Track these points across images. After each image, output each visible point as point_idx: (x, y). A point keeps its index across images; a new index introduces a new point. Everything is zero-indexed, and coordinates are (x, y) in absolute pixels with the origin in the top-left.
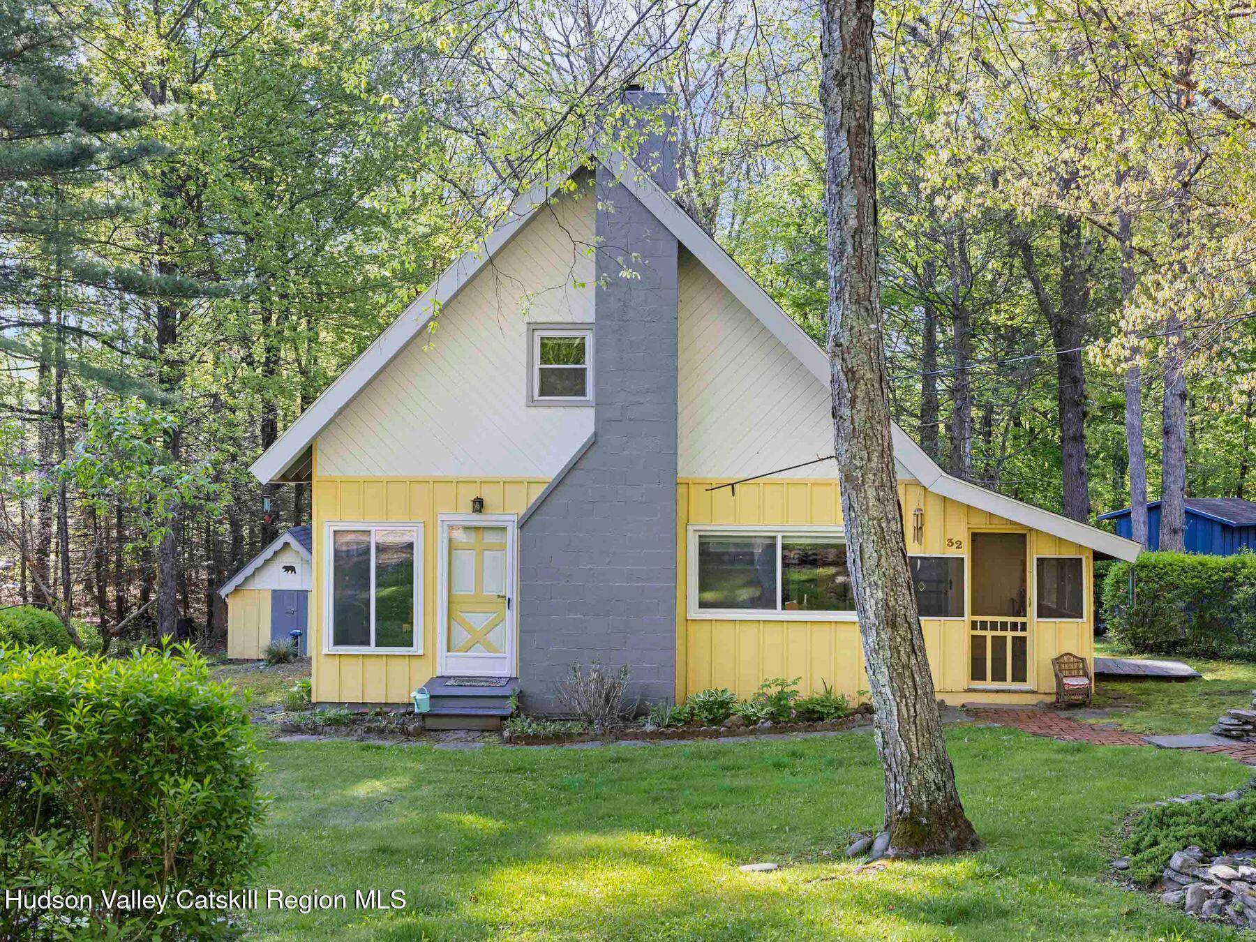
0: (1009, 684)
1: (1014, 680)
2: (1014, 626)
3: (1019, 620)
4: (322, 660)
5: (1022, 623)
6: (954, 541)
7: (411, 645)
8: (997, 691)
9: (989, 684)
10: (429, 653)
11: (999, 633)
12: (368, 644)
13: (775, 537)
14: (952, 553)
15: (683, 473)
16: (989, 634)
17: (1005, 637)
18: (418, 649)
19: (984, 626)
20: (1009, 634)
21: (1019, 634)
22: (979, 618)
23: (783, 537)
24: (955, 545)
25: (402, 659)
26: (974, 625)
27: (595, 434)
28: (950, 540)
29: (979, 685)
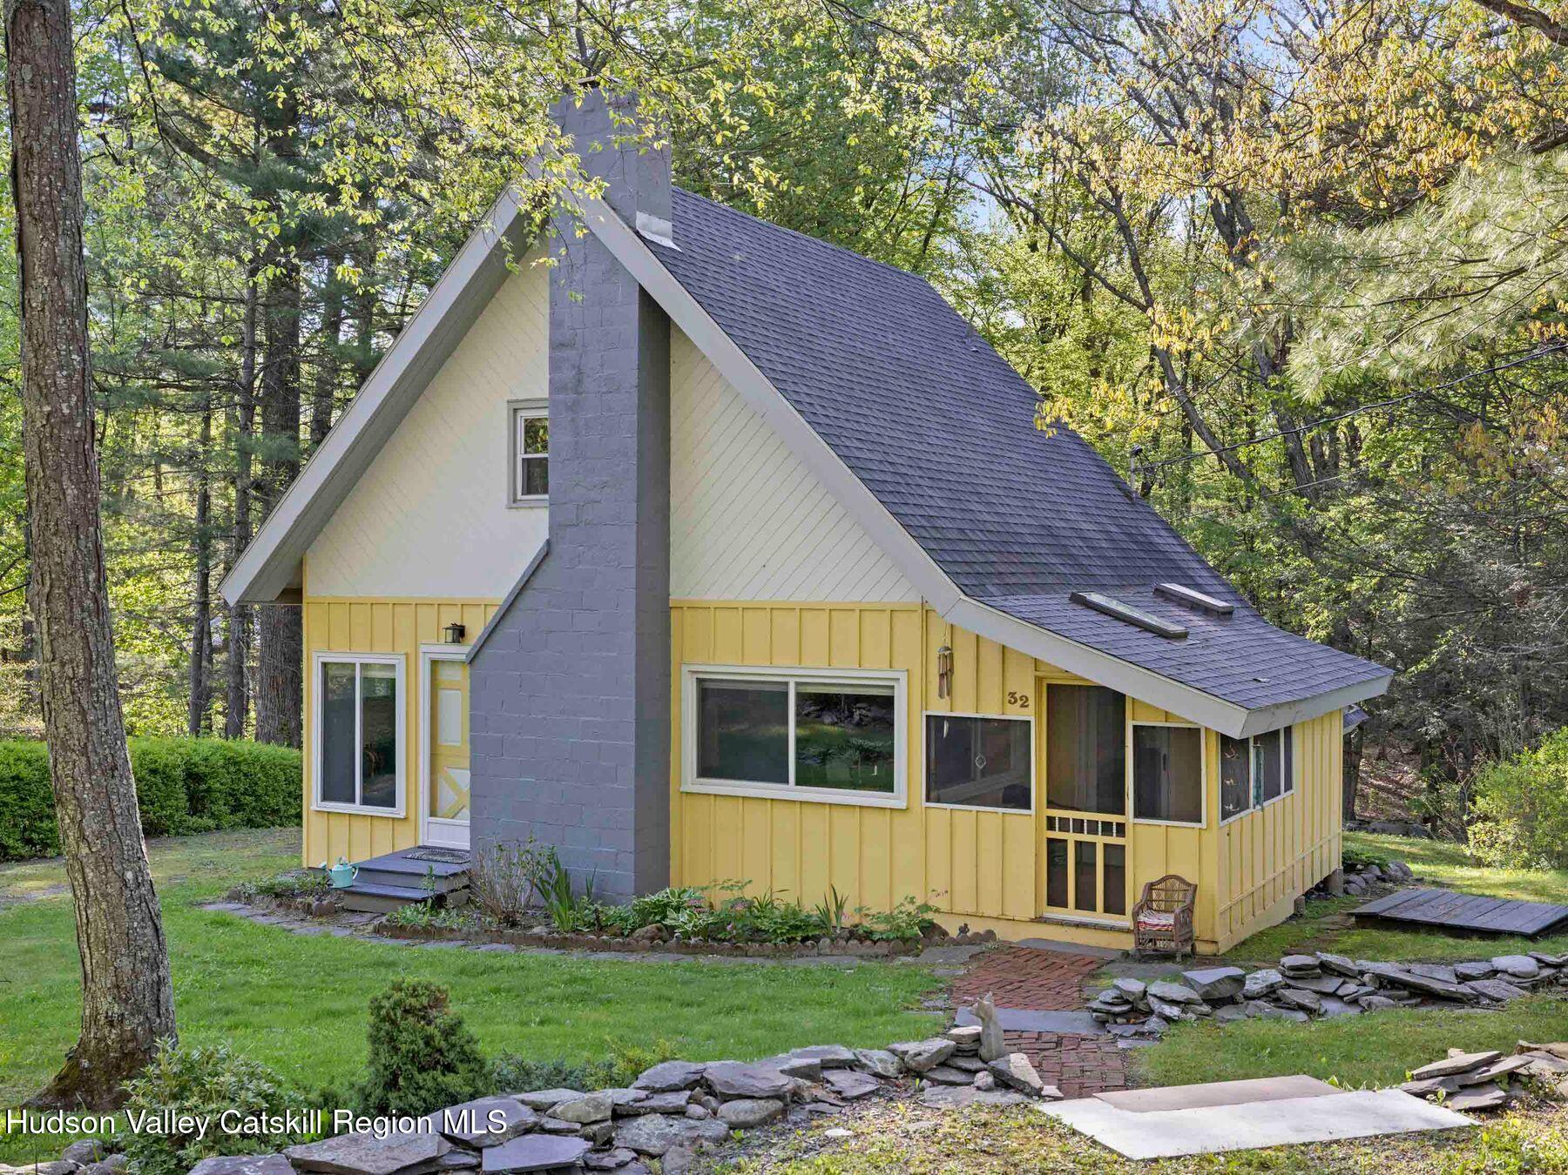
0: (1099, 916)
1: (1107, 910)
2: (1107, 828)
3: (1114, 819)
4: (313, 818)
5: (1118, 825)
6: (1017, 696)
7: (393, 805)
8: (1078, 925)
9: (1071, 913)
10: (412, 817)
11: (1085, 837)
12: (353, 801)
13: (786, 684)
14: (1015, 713)
15: (676, 595)
16: (1071, 838)
17: (1093, 845)
18: (399, 811)
19: (1064, 824)
20: (1100, 840)
21: (1114, 840)
22: (1057, 813)
23: (797, 684)
24: (1019, 703)
25: (385, 822)
26: (1051, 823)
27: (548, 542)
28: (1012, 694)
29: (1057, 913)
